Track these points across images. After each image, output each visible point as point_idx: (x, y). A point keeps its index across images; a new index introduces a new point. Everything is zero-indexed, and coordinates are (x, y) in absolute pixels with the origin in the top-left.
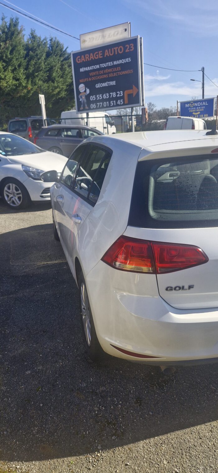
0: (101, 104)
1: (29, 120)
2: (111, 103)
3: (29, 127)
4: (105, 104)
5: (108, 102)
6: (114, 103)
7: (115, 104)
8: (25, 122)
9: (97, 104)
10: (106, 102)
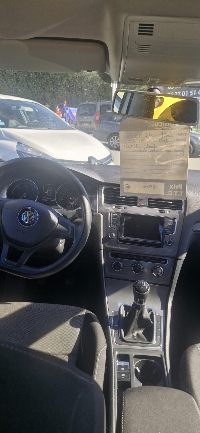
0: (179, 93)
1: (98, 105)
2: (191, 93)
3: (97, 112)
4: (184, 93)
5: (187, 92)
6: (193, 92)
7: (195, 94)
8: (95, 106)
9: (175, 93)
10: (185, 92)
